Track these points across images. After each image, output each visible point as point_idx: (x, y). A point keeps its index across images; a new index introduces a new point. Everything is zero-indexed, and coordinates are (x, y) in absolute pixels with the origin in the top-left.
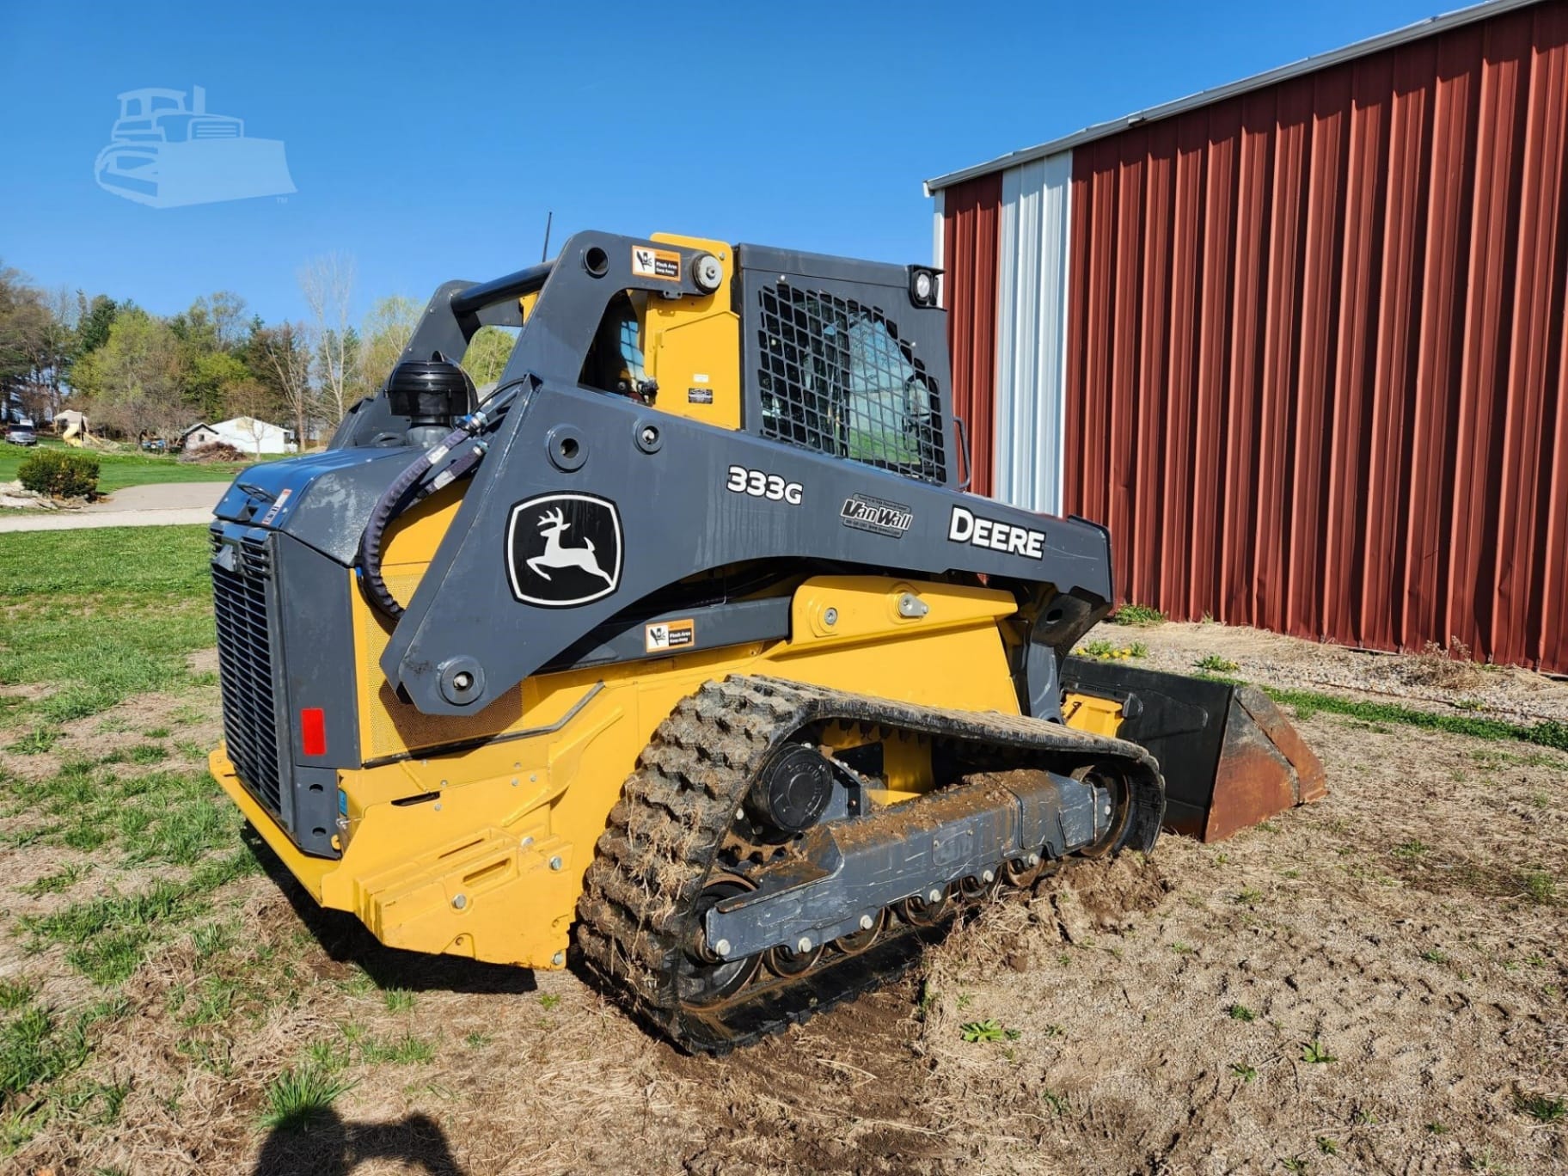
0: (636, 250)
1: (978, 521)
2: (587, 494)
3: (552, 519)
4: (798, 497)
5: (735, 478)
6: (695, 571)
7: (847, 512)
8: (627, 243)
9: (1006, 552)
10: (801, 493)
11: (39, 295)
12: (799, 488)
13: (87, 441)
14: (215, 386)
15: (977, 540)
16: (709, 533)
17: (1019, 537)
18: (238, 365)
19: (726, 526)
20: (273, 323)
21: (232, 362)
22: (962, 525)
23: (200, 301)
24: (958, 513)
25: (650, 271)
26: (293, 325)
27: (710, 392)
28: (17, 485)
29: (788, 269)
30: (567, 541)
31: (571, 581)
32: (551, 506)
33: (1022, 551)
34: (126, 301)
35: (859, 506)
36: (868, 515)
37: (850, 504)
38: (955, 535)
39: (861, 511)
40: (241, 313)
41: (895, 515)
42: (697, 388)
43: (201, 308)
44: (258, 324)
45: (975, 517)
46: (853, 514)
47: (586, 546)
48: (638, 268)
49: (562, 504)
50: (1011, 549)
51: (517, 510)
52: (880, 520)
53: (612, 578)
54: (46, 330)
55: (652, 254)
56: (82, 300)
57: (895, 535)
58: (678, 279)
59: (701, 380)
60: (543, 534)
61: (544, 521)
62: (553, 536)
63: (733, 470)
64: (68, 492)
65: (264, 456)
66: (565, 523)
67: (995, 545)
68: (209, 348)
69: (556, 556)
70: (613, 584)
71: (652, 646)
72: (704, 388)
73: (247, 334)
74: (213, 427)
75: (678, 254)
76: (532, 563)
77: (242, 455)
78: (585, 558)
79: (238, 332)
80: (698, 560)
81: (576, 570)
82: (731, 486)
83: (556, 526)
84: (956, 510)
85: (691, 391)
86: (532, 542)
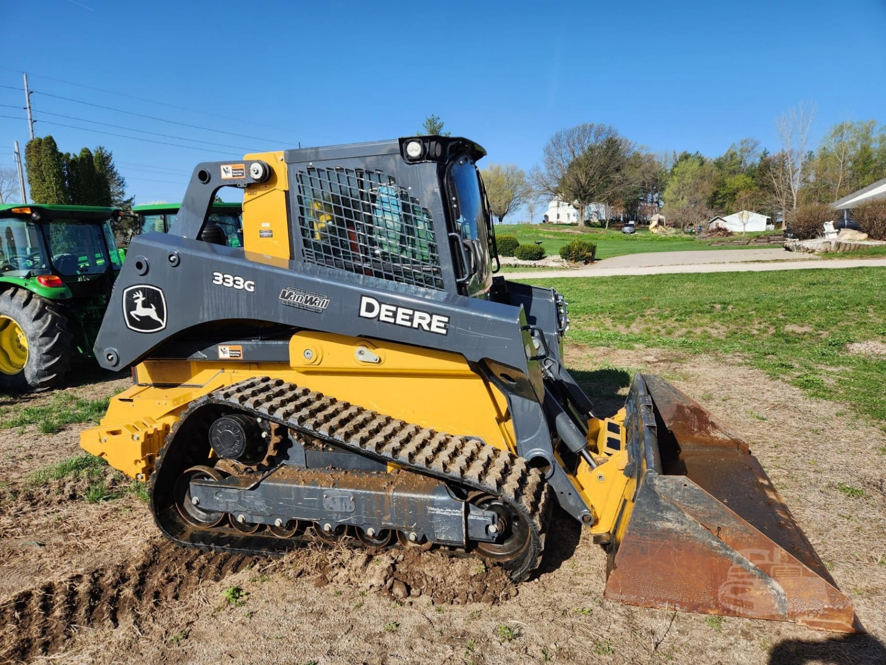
0: (222, 167)
1: (383, 306)
2: (150, 285)
3: (138, 295)
4: (252, 288)
5: (216, 278)
6: (200, 322)
7: (283, 296)
8: (218, 165)
9: (411, 327)
10: (254, 286)
11: (653, 156)
12: (253, 283)
13: (660, 230)
14: (735, 194)
15: (382, 318)
16: (206, 305)
17: (421, 318)
18: (749, 180)
19: (214, 301)
20: (774, 152)
21: (746, 179)
22: (370, 308)
23: (733, 146)
24: (365, 300)
25: (230, 176)
26: (786, 150)
27: (271, 231)
28: (559, 257)
29: (313, 158)
30: (145, 305)
31: (147, 322)
32: (137, 290)
33: (426, 328)
34: (695, 152)
35: (291, 294)
36: (297, 298)
37: (285, 292)
38: (363, 313)
39: (293, 296)
40: (756, 149)
41: (316, 300)
42: (264, 230)
43: (733, 150)
44: (765, 154)
45: (380, 304)
46: (287, 298)
47: (151, 307)
48: (224, 176)
49: (141, 289)
50: (415, 325)
51: (126, 291)
52: (306, 302)
53: (163, 321)
54: (655, 174)
55: (230, 167)
56: (675, 156)
57: (317, 312)
58: (244, 177)
59: (266, 225)
60: (135, 301)
61: (135, 296)
62: (139, 302)
63: (215, 274)
64: (577, 260)
65: (746, 233)
66: (143, 297)
67: (399, 321)
68: (734, 172)
69: (140, 311)
70: (164, 325)
71: (222, 356)
72: (267, 230)
73: (757, 161)
74: (724, 218)
75: (243, 165)
76: (132, 313)
77: (731, 234)
78: (152, 313)
79: (753, 160)
80: (201, 317)
81: (148, 317)
82: (214, 282)
83: (140, 299)
84: (364, 298)
85: (260, 232)
86: (132, 306)
